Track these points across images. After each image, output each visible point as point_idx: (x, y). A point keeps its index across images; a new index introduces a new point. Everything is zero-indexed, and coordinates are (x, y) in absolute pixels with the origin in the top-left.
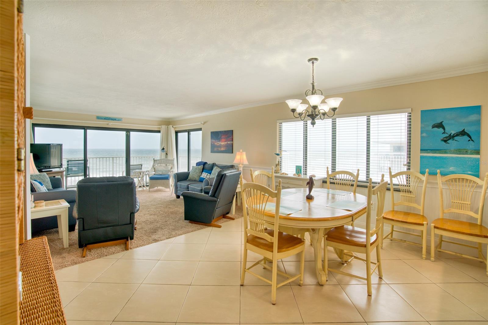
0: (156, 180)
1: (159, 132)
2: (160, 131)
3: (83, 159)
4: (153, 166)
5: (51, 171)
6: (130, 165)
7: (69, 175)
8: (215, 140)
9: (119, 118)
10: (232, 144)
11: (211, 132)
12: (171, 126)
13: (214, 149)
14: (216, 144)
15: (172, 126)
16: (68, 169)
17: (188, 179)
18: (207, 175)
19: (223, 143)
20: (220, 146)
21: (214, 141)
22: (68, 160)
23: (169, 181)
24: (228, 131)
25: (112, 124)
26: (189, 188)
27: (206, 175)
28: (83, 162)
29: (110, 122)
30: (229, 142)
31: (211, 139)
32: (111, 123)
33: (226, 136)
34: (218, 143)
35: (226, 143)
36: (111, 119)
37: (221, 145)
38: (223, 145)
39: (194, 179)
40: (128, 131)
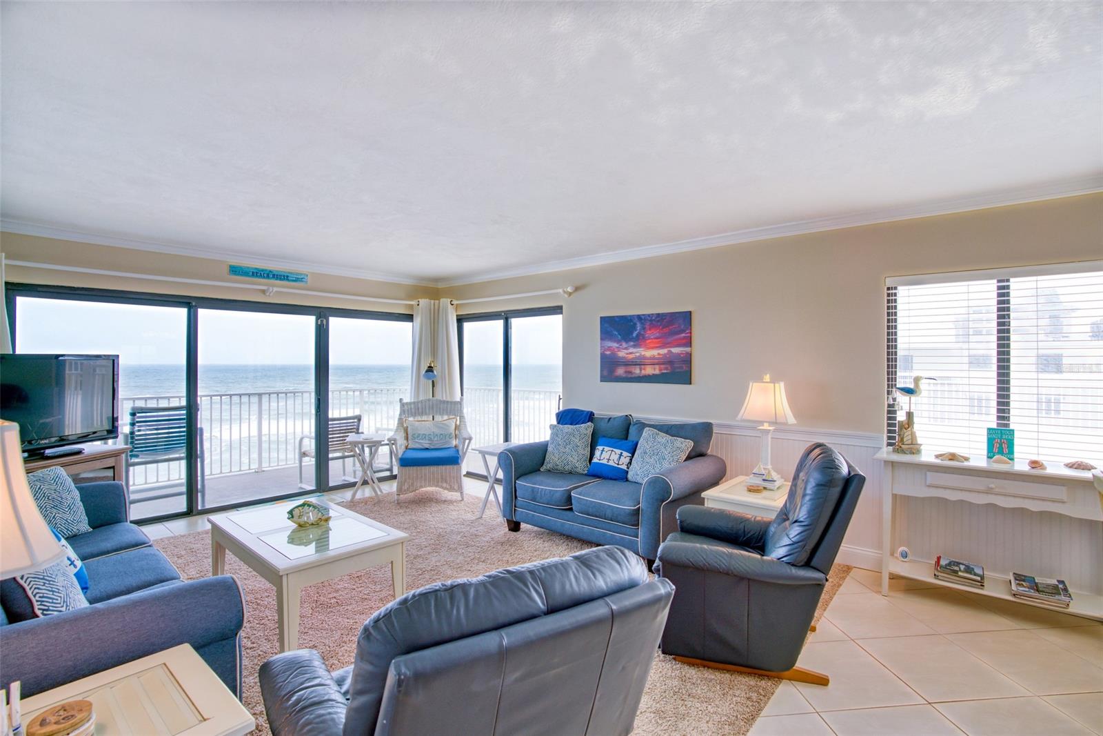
0: (419, 468)
1: (409, 318)
2: (413, 315)
3: (184, 403)
4: (401, 421)
5: (79, 452)
6: (327, 419)
7: (137, 456)
8: (618, 342)
9: (297, 274)
10: (691, 355)
11: (601, 318)
12: (445, 301)
13: (611, 370)
14: (622, 354)
15: (449, 300)
16: (132, 438)
17: (544, 467)
18: (621, 455)
19: (649, 353)
20: (640, 363)
21: (615, 345)
22: (133, 408)
23: (460, 467)
24: (673, 317)
25: (277, 292)
26: (573, 501)
27: (615, 457)
28: (185, 412)
29: (274, 286)
30: (675, 350)
31: (602, 339)
32: (275, 289)
33: (666, 330)
34: (631, 353)
35: (664, 351)
36: (274, 275)
37: (644, 358)
38: (653, 358)
39: (567, 468)
40: (322, 315)
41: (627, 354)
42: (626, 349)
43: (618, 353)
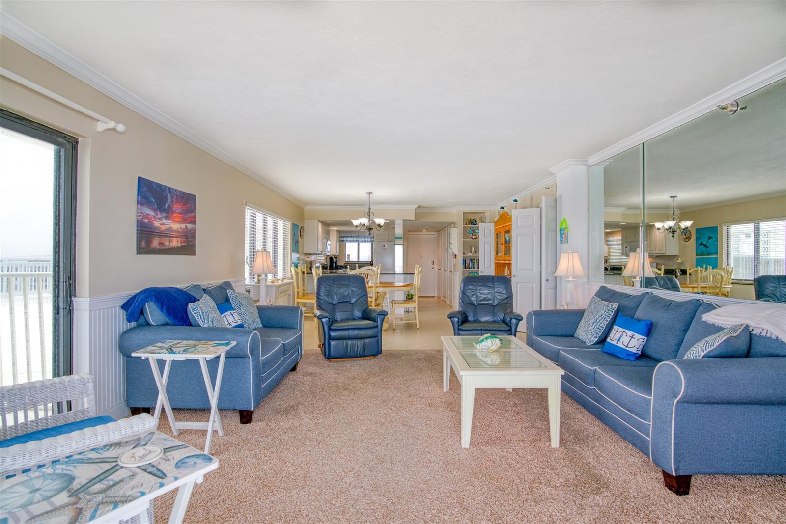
14: (157, 224)
19: (176, 226)
20: (168, 234)
21: (152, 213)
24: (188, 197)
31: (139, 203)
34: (164, 224)
35: (183, 226)
37: (171, 229)
38: (177, 231)
41: (161, 225)
42: (160, 219)
43: (155, 222)
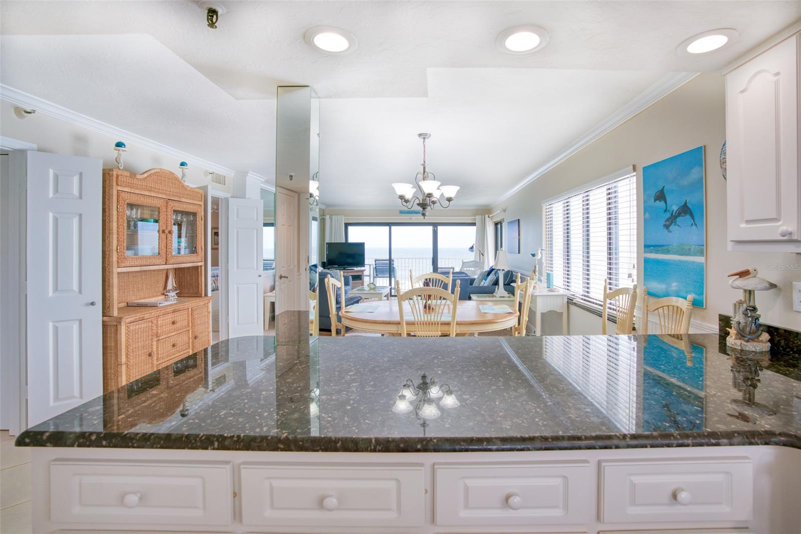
2: (475, 223)
3: (389, 259)
5: (353, 269)
7: (378, 275)
10: (519, 240)
11: (508, 223)
15: (489, 216)
16: (376, 269)
25: (415, 219)
29: (414, 216)
36: (414, 213)
40: (435, 225)
